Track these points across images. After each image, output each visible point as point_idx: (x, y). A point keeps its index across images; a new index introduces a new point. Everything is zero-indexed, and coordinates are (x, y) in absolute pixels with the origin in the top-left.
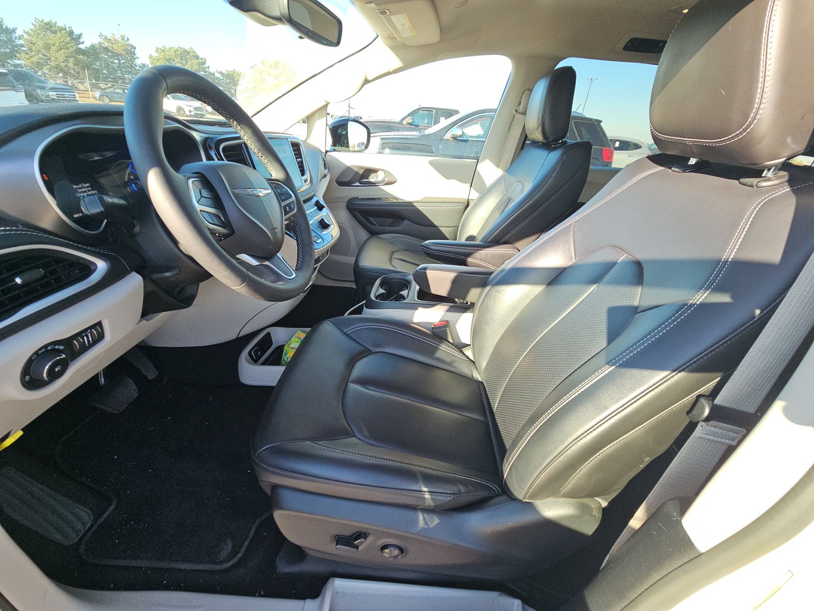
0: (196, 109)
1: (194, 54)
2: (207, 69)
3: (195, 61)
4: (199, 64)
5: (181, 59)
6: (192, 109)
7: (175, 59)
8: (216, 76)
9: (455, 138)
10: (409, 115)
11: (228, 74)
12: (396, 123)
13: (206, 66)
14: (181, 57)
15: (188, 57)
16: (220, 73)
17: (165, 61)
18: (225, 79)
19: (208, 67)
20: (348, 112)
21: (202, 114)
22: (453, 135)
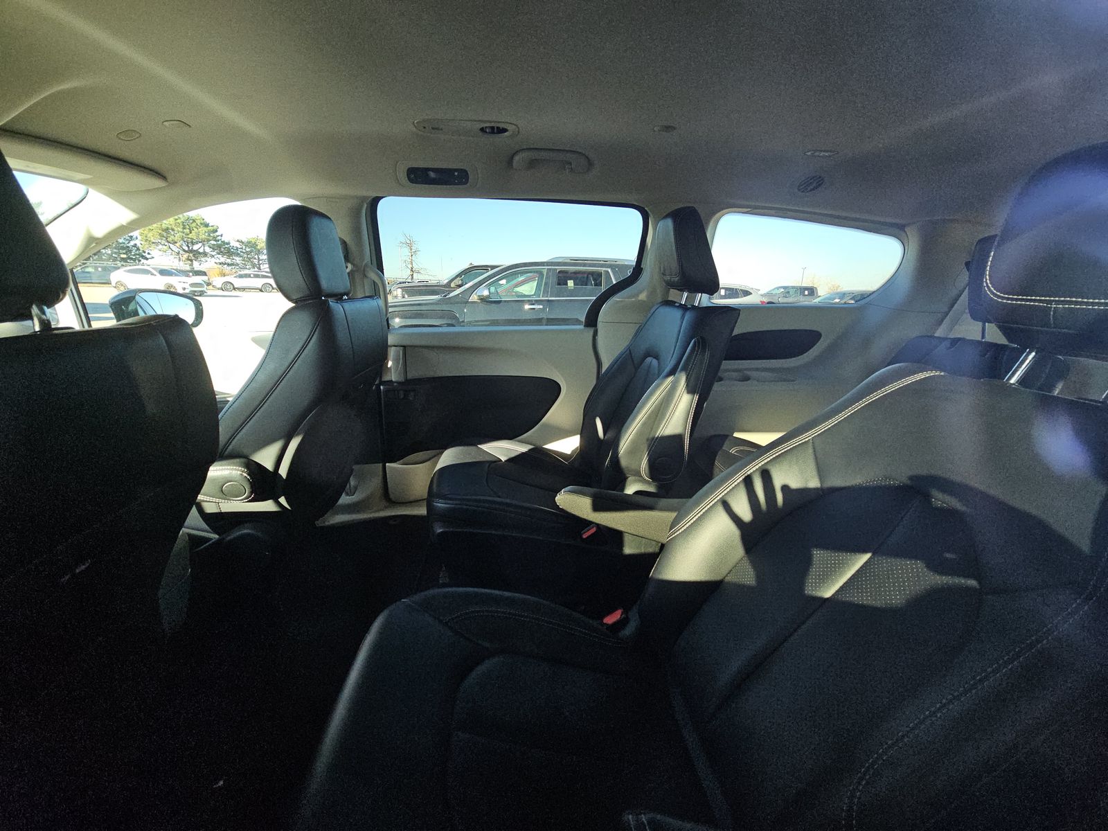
0: (192, 285)
1: (202, 222)
2: (219, 238)
3: (203, 230)
4: (209, 232)
5: (184, 228)
6: (187, 286)
7: (176, 229)
8: (231, 245)
9: (484, 300)
10: (457, 276)
11: (249, 242)
12: (442, 286)
13: (217, 234)
14: (184, 225)
15: (194, 225)
16: (238, 241)
17: (160, 231)
18: (244, 247)
19: (221, 236)
20: (410, 277)
21: (202, 291)
22: (479, 296)
